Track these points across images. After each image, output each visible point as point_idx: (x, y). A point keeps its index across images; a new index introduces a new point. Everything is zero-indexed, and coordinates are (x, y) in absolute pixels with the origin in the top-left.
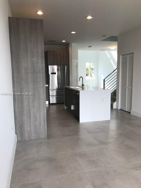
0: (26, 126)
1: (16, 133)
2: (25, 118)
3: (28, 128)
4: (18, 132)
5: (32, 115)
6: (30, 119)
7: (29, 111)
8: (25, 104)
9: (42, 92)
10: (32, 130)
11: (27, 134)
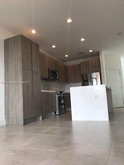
0: (10, 113)
1: (5, 119)
2: (10, 107)
3: (12, 115)
4: (6, 117)
5: (14, 104)
6: (13, 108)
7: (13, 101)
8: (11, 95)
9: (20, 86)
10: (14, 117)
11: (11, 120)
